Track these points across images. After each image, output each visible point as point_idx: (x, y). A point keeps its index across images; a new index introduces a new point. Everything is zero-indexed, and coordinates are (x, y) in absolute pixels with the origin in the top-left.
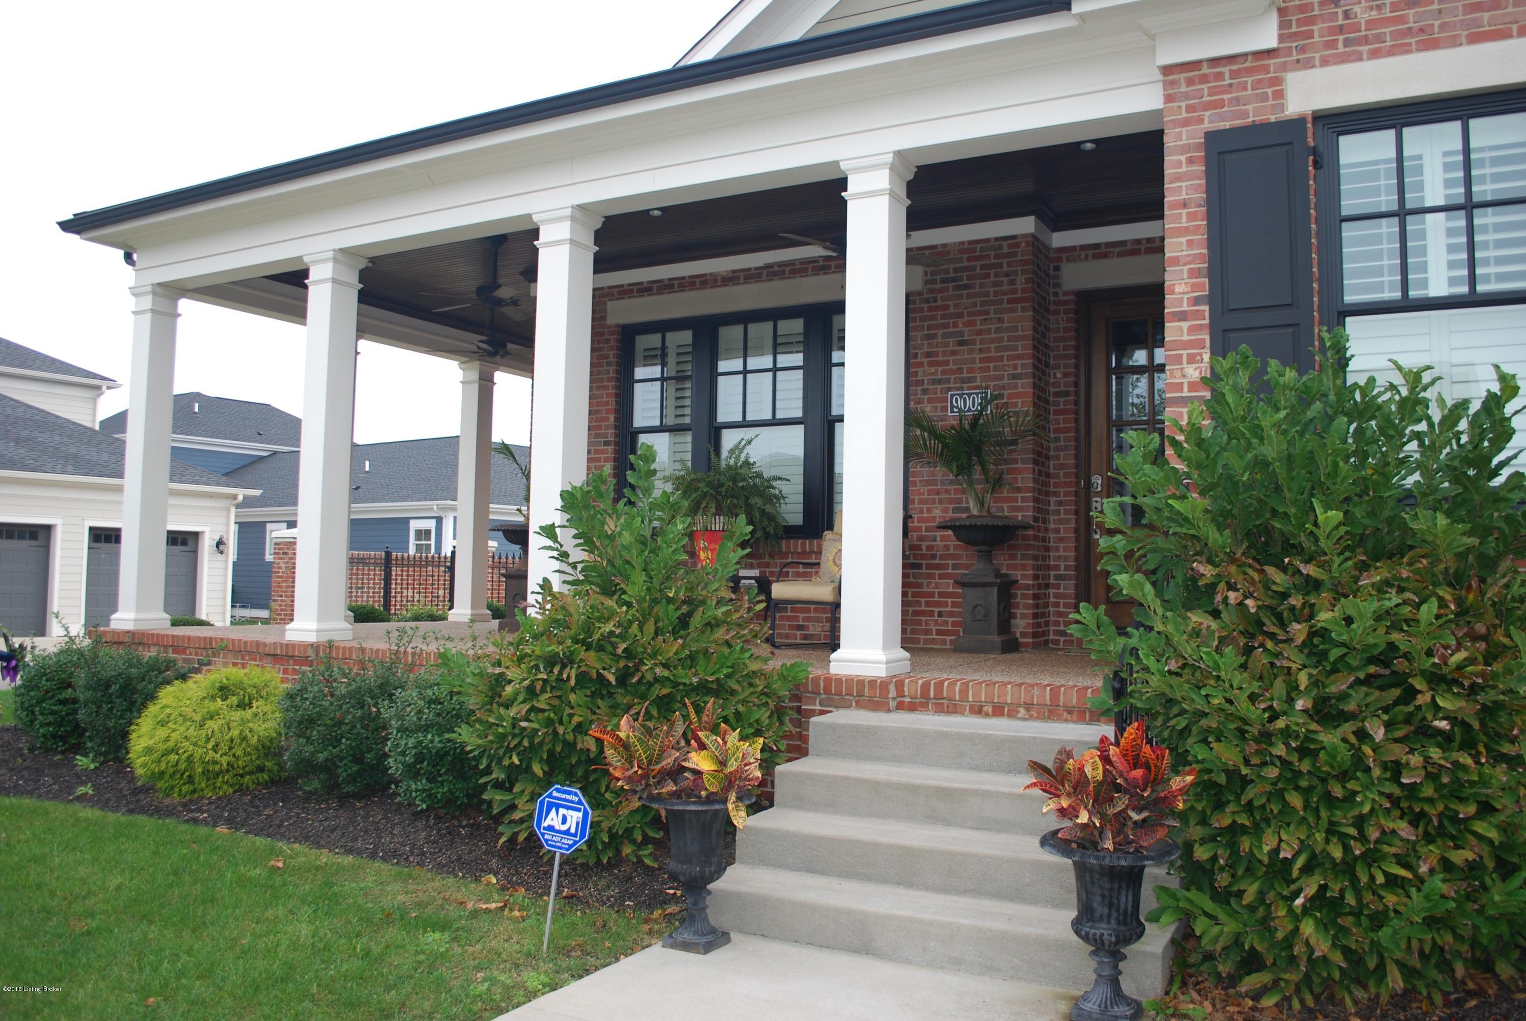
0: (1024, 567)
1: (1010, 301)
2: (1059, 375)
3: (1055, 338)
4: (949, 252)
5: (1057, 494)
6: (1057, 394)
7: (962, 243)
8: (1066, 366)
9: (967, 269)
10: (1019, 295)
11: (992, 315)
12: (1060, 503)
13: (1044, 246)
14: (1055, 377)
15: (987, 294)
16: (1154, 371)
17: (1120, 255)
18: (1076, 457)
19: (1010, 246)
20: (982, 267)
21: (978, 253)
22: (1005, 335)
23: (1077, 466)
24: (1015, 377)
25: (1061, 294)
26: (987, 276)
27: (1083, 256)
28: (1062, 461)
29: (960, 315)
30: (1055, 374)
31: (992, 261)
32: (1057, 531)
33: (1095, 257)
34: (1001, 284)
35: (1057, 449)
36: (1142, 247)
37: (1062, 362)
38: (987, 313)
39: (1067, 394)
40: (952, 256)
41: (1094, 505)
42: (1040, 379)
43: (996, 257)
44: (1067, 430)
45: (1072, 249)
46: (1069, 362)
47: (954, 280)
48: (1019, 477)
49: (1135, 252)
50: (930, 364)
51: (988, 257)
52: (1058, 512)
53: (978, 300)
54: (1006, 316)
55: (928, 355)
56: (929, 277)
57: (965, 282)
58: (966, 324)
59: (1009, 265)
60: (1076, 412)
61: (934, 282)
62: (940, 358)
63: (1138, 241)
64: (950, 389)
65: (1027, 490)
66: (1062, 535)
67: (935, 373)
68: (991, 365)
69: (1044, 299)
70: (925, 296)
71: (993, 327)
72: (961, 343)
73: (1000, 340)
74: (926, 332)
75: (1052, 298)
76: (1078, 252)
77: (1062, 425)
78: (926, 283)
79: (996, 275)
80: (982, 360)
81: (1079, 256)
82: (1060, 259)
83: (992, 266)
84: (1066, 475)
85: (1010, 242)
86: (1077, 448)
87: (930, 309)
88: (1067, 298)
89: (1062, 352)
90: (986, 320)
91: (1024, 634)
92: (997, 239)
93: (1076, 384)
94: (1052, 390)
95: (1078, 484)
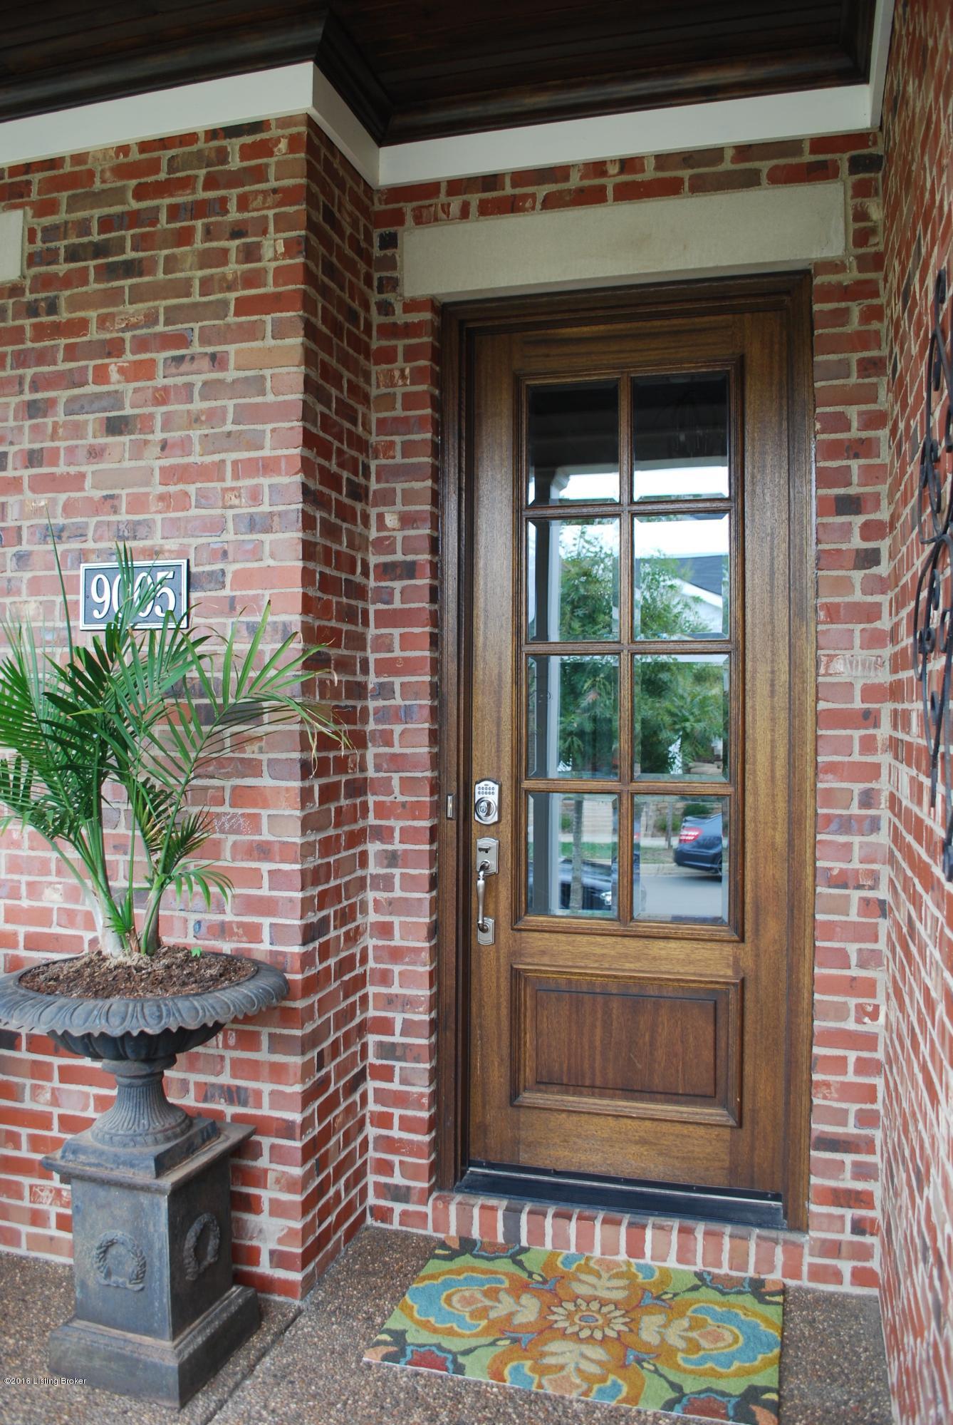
0: (277, 1072)
1: (244, 307)
2: (391, 520)
3: (381, 422)
4: (91, 174)
5: (382, 834)
6: (387, 571)
7: (124, 149)
8: (408, 497)
9: (134, 219)
10: (270, 289)
11: (196, 348)
12: (392, 859)
13: (356, 175)
14: (381, 525)
15: (183, 288)
16: (633, 515)
17: (551, 203)
18: (435, 737)
19: (246, 152)
20: (174, 213)
21: (163, 176)
22: (230, 404)
23: (436, 761)
24: (254, 524)
25: (398, 308)
26: (184, 237)
27: (456, 204)
28: (397, 749)
29: (114, 349)
30: (381, 517)
31: (202, 195)
32: (385, 930)
33: (487, 209)
34: (221, 257)
35: (382, 715)
36: (610, 183)
37: (399, 487)
38: (181, 340)
39: (410, 570)
40: (98, 185)
41: (481, 858)
42: (331, 531)
43: (210, 183)
44: (409, 667)
45: (429, 189)
46: (417, 485)
47: (99, 250)
48: (264, 813)
49: (589, 196)
50: (39, 485)
51: (187, 183)
52: (387, 883)
53: (162, 304)
54: (232, 349)
55: (33, 458)
56: (39, 245)
57: (130, 255)
58: (131, 374)
59: (243, 204)
60: (436, 620)
61: (49, 257)
62: (61, 469)
63: (598, 168)
64: (83, 556)
65: (285, 851)
66: (397, 941)
67: (48, 511)
68: (192, 489)
69: (353, 317)
70: (29, 297)
71: (198, 380)
72: (115, 426)
73: (214, 416)
74: (28, 396)
75: (377, 319)
76: (443, 197)
77: (397, 653)
78: (32, 260)
79: (209, 234)
80: (169, 475)
81: (446, 208)
82: (398, 218)
83: (199, 209)
84: (407, 784)
85: (248, 139)
86: (436, 713)
87: (41, 332)
88: (415, 317)
89: (399, 459)
90: (179, 360)
91: (280, 1259)
92: (213, 134)
93: (435, 545)
94: (373, 560)
95: (438, 808)
